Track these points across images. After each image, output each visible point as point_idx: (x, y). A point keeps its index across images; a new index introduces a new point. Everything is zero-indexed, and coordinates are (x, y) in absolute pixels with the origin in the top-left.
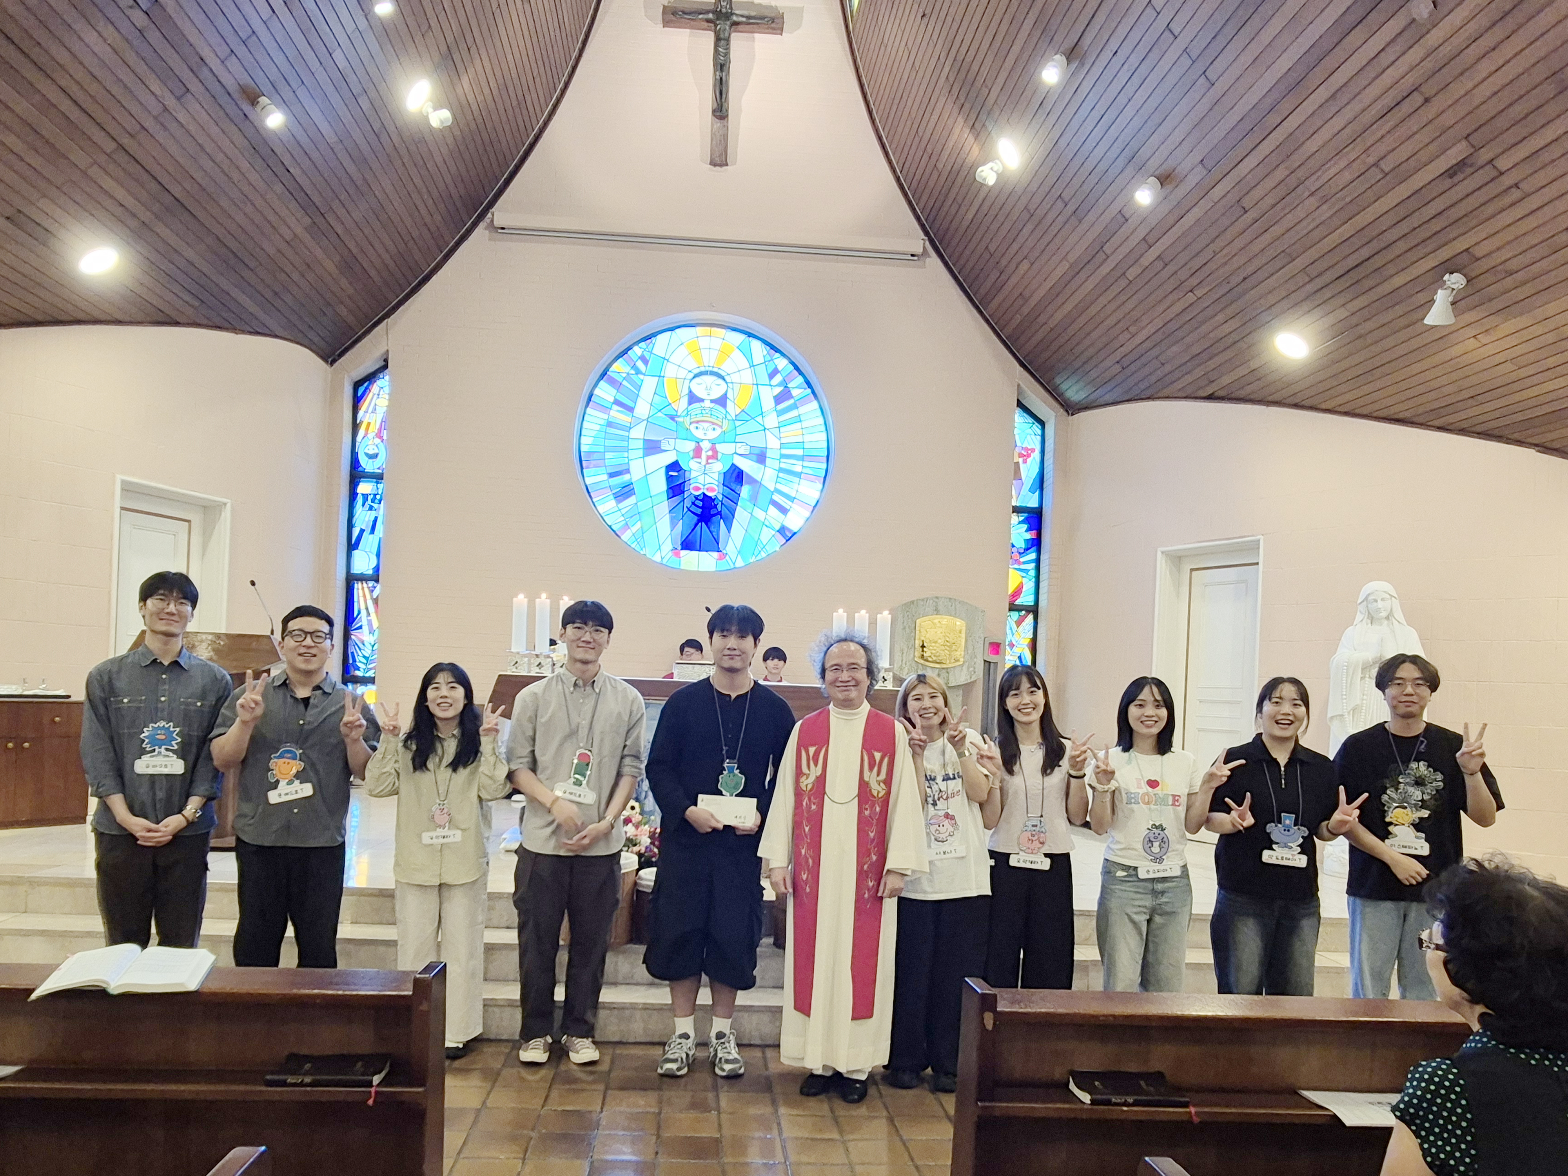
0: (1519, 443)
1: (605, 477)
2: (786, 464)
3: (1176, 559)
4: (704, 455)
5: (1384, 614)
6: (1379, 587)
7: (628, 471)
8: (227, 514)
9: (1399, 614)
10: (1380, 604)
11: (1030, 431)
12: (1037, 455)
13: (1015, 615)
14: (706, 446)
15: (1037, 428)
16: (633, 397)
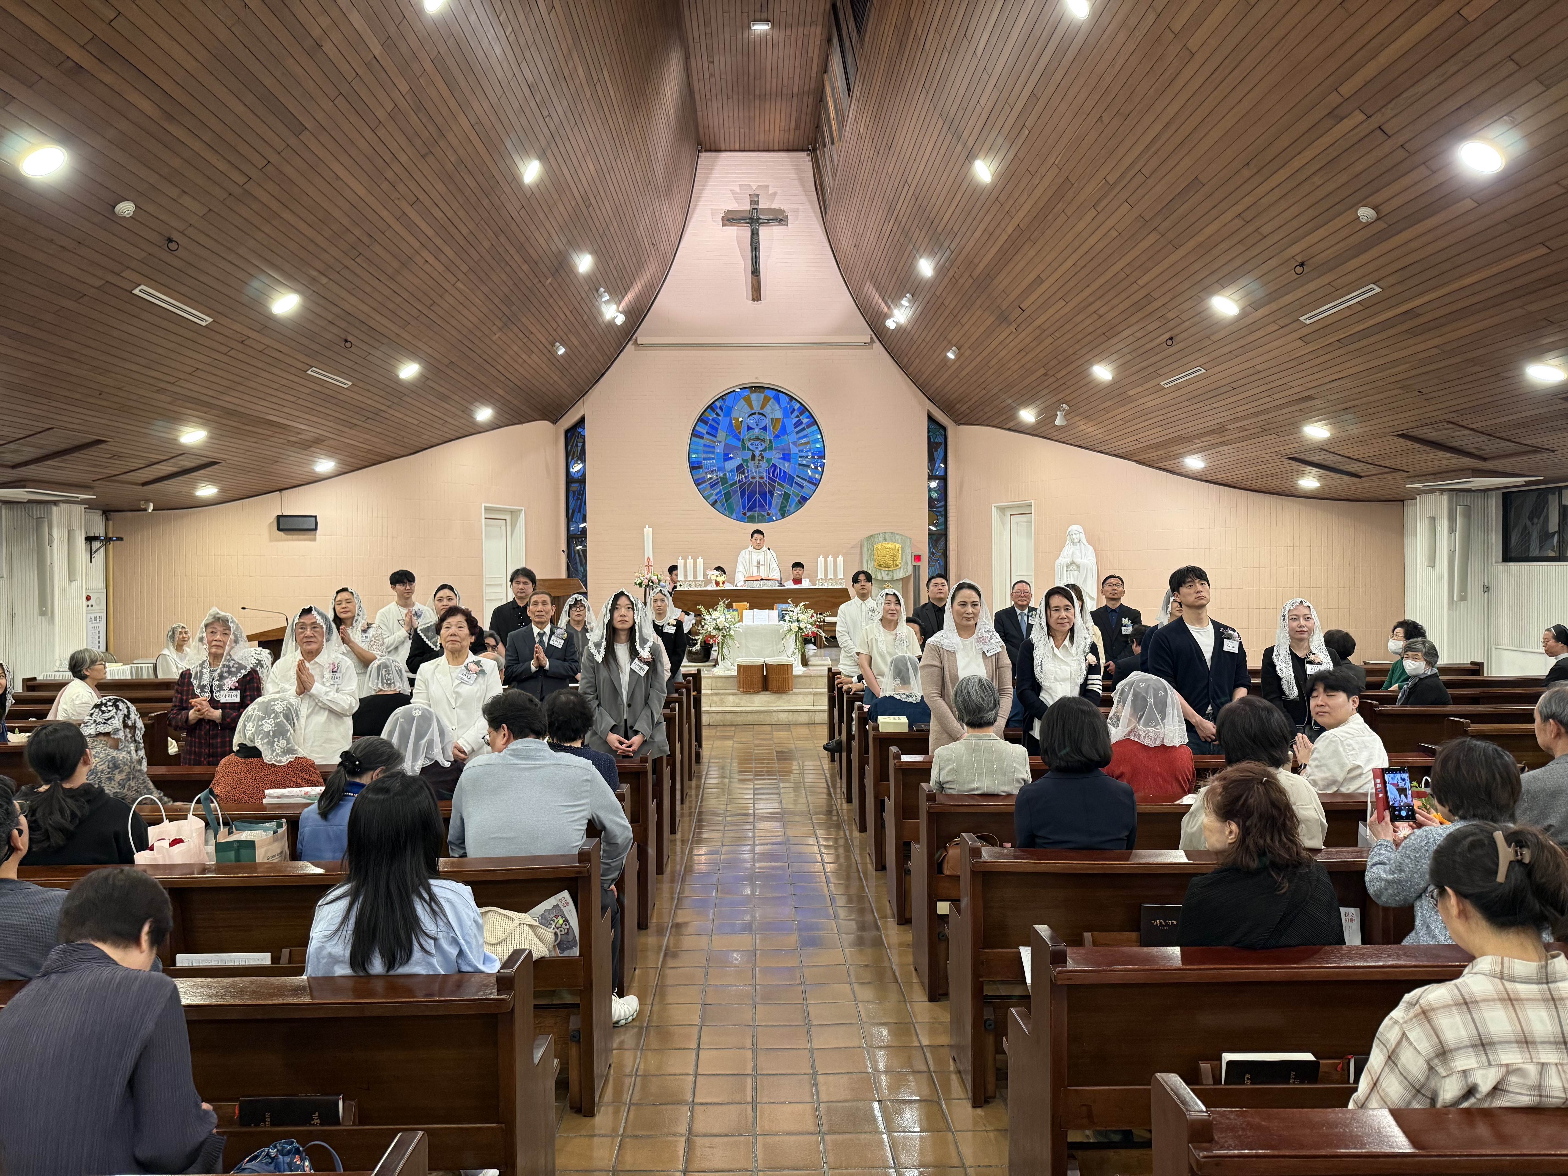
0: (1129, 459)
2: (802, 461)
3: (1003, 510)
4: (757, 458)
5: (1076, 541)
6: (1074, 528)
8: (523, 514)
9: (1084, 540)
10: (1074, 536)
14: (757, 453)
16: (717, 429)
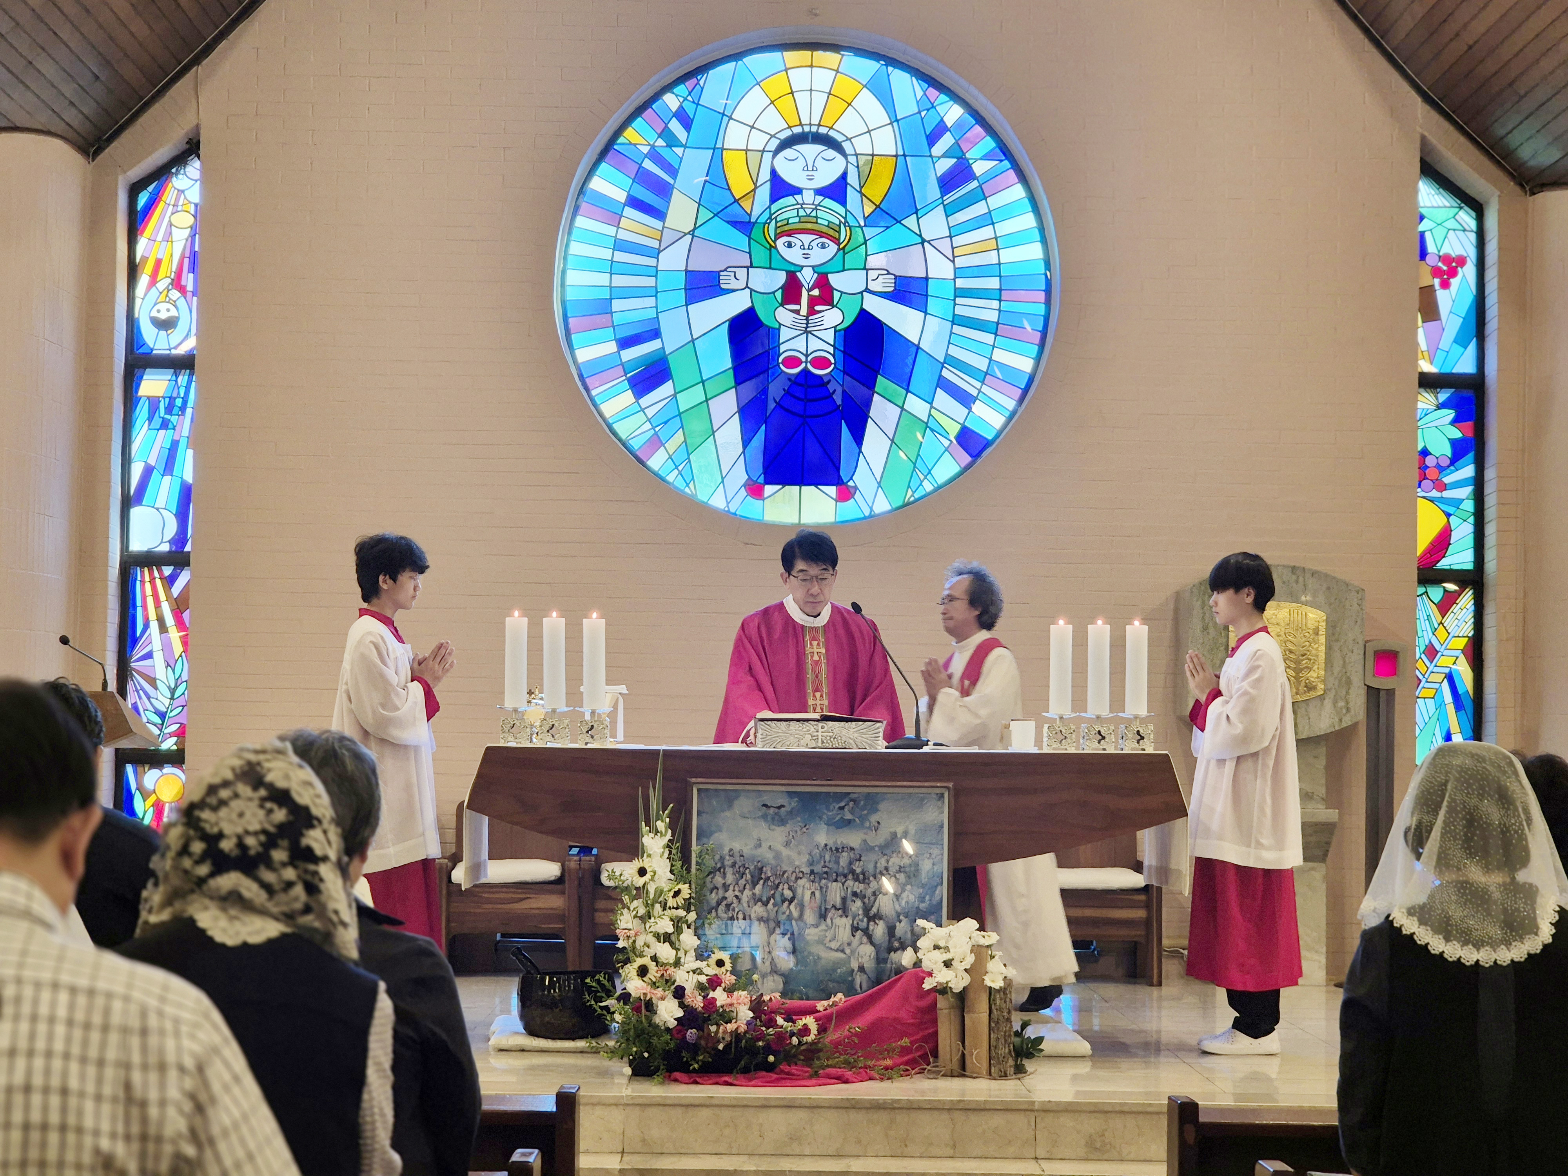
1: (612, 347)
2: (967, 308)
7: (655, 334)
11: (1452, 224)
12: (1468, 272)
13: (1436, 593)
15: (1468, 219)
16: (664, 190)
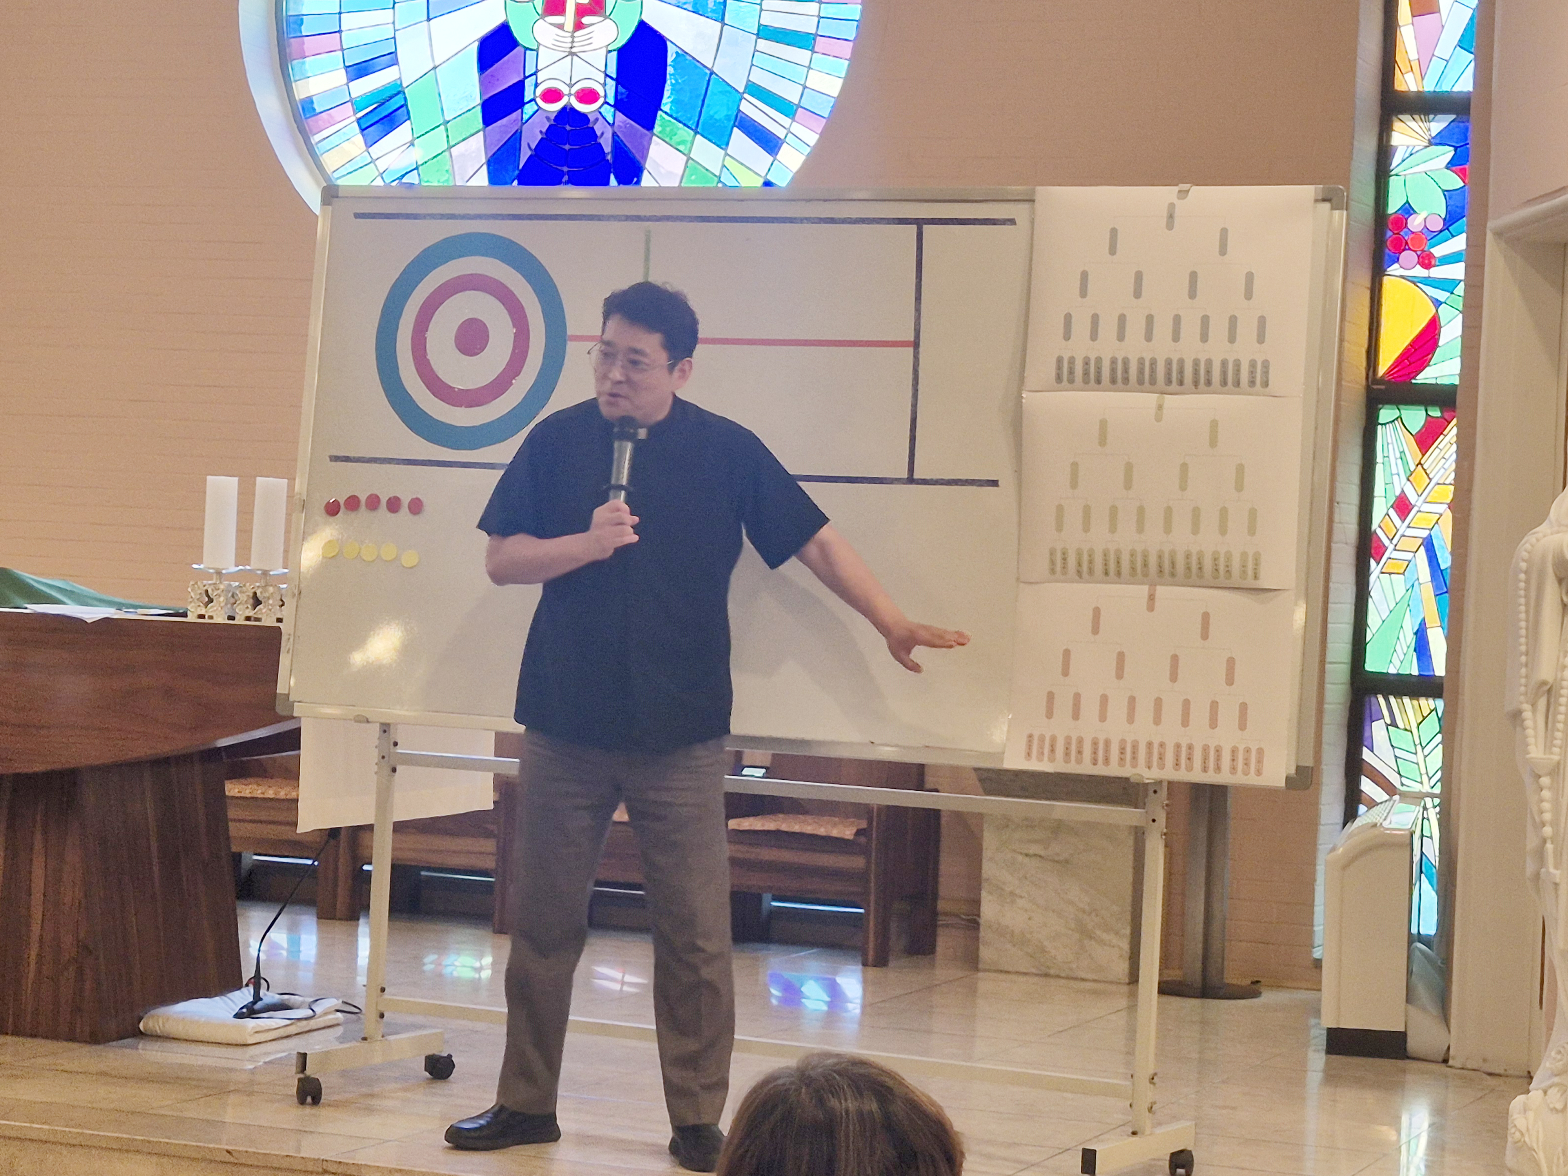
1: (341, 76)
2: (777, 15)
4: (571, 4)
7: (392, 59)
13: (1414, 419)
